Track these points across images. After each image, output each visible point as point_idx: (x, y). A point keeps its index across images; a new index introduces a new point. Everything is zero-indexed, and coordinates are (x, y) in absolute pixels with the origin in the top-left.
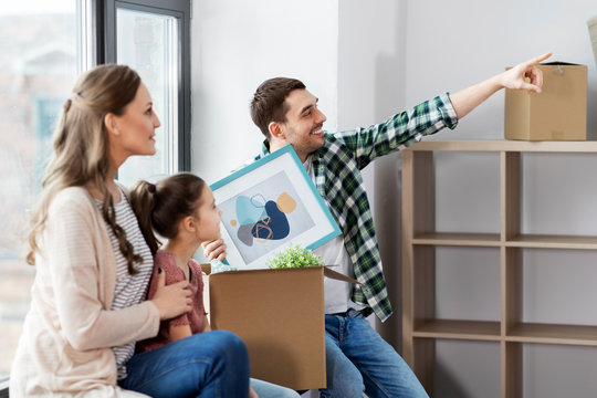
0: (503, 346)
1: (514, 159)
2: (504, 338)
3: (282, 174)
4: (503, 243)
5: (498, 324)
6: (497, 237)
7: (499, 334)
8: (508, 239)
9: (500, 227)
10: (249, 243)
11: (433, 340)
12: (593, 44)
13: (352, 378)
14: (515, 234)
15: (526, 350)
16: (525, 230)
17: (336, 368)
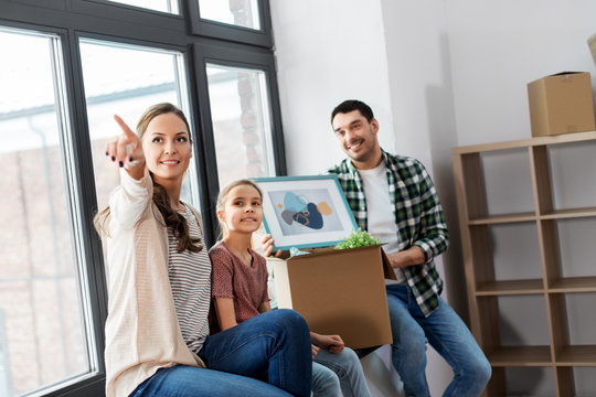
0: (547, 297)
1: (541, 152)
2: (546, 290)
4: (538, 217)
5: (541, 281)
6: (533, 214)
7: (542, 287)
8: (542, 214)
10: (290, 223)
11: (495, 297)
12: (594, 57)
15: (568, 299)
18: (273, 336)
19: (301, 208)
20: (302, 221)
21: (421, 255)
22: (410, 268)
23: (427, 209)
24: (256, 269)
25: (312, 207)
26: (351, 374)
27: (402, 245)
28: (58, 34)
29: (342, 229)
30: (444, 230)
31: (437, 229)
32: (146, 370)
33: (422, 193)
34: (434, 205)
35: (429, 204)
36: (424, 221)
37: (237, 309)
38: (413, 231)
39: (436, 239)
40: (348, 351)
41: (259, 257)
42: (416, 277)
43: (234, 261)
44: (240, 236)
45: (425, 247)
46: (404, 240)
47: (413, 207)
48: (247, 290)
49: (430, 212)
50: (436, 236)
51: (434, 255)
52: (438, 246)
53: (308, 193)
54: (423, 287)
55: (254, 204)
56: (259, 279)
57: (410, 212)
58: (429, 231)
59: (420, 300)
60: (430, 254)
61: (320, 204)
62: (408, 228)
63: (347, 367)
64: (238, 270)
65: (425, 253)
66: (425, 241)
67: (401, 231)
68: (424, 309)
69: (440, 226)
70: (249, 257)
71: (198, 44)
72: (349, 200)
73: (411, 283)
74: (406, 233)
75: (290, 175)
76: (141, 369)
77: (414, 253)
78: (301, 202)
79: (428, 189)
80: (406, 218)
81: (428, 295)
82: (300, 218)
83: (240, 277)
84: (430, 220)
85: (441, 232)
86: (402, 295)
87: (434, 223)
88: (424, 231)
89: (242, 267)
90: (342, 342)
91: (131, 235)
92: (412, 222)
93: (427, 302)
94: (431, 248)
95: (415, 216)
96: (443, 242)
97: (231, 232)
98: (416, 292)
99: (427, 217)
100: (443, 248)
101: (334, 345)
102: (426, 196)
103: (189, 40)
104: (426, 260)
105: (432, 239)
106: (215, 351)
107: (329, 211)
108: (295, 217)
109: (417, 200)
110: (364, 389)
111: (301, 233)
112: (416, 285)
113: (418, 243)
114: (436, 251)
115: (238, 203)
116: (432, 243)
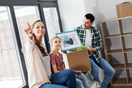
0: (123, 54)
1: (120, 21)
2: (123, 52)
3: (74, 34)
4: (120, 36)
9: (119, 33)
10: (66, 44)
13: (97, 67)
14: (122, 34)
16: (124, 33)
17: (93, 66)
18: (67, 77)
19: (68, 40)
20: (68, 43)
21: (96, 49)
22: (94, 52)
23: (98, 40)
24: (61, 57)
25: (71, 39)
26: (83, 79)
27: (92, 47)
28: (9, 6)
29: (78, 44)
30: (102, 45)
31: (100, 44)
32: (38, 85)
33: (98, 36)
34: (100, 39)
35: (99, 39)
36: (98, 42)
37: (57, 67)
38: (95, 44)
39: (100, 47)
40: (83, 74)
41: (61, 54)
42: (95, 54)
43: (56, 56)
44: (57, 50)
45: (97, 48)
46: (92, 46)
47: (96, 39)
48: (59, 62)
49: (99, 40)
50: (100, 46)
51: (99, 50)
52: (100, 48)
53: (70, 36)
54: (97, 56)
55: (59, 42)
56: (61, 59)
57: (95, 40)
58: (98, 45)
59: (97, 59)
60: (98, 50)
61: (73, 38)
62: (94, 43)
63: (83, 78)
64: (57, 58)
65: (97, 49)
66: (97, 47)
67: (92, 44)
68: (98, 61)
69: (101, 44)
70: (59, 54)
71: (41, 3)
72: (81, 39)
73: (94, 56)
74: (93, 45)
75: (64, 32)
76: (37, 85)
77: (95, 49)
78: (68, 38)
79: (99, 35)
80: (94, 41)
81: (98, 58)
82: (68, 42)
83: (57, 59)
84: (99, 42)
85: (101, 45)
86: (92, 58)
87: (100, 43)
88: (97, 44)
89: (57, 57)
90: (81, 72)
91: (31, 53)
92: (95, 42)
93: (98, 60)
94: (99, 48)
95: (96, 41)
96: (102, 47)
97: (54, 49)
98: (96, 58)
99: (98, 41)
100: (101, 49)
101: (79, 73)
102: (99, 37)
103: (39, 3)
104: (97, 51)
105: (99, 46)
106: (53, 79)
107: (75, 40)
108: (67, 42)
109: (97, 37)
110: (86, 82)
111: (68, 46)
112: (96, 56)
113: (95, 47)
114: (100, 49)
115: (56, 42)
116: (99, 47)
